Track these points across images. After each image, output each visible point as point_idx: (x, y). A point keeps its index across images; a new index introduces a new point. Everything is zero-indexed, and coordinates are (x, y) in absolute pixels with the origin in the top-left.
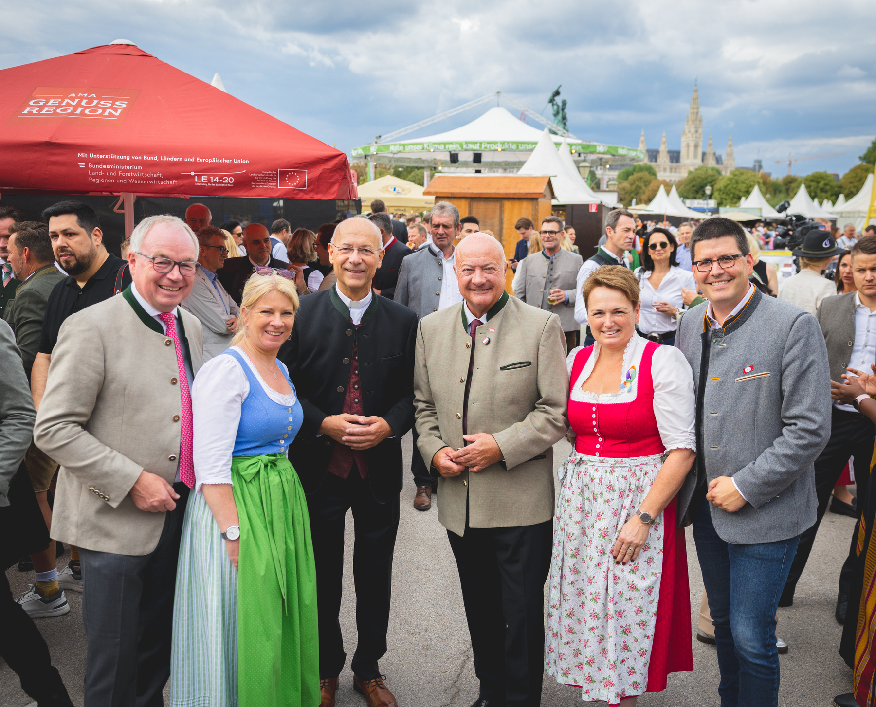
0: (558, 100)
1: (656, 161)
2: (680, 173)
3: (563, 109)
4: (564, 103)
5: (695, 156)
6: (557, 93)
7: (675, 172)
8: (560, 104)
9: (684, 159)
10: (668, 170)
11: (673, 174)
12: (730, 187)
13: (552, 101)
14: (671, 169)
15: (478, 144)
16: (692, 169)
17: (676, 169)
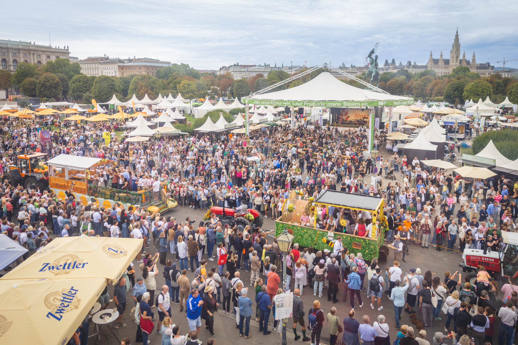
0: (373, 56)
1: (437, 64)
2: (449, 69)
3: (376, 60)
4: (377, 57)
5: (457, 62)
6: (372, 52)
7: (447, 69)
8: (374, 58)
9: (451, 63)
10: (443, 68)
11: (446, 70)
12: (473, 89)
13: (370, 56)
14: (445, 67)
15: (302, 103)
16: (455, 68)
17: (447, 67)
